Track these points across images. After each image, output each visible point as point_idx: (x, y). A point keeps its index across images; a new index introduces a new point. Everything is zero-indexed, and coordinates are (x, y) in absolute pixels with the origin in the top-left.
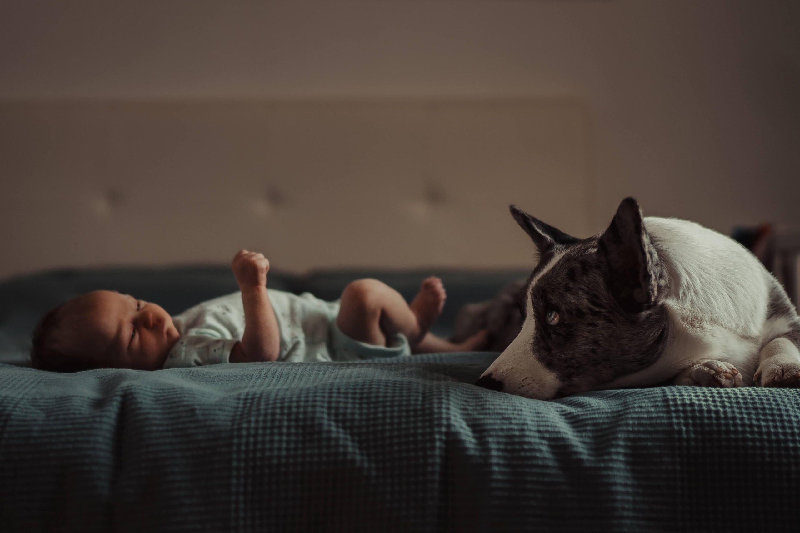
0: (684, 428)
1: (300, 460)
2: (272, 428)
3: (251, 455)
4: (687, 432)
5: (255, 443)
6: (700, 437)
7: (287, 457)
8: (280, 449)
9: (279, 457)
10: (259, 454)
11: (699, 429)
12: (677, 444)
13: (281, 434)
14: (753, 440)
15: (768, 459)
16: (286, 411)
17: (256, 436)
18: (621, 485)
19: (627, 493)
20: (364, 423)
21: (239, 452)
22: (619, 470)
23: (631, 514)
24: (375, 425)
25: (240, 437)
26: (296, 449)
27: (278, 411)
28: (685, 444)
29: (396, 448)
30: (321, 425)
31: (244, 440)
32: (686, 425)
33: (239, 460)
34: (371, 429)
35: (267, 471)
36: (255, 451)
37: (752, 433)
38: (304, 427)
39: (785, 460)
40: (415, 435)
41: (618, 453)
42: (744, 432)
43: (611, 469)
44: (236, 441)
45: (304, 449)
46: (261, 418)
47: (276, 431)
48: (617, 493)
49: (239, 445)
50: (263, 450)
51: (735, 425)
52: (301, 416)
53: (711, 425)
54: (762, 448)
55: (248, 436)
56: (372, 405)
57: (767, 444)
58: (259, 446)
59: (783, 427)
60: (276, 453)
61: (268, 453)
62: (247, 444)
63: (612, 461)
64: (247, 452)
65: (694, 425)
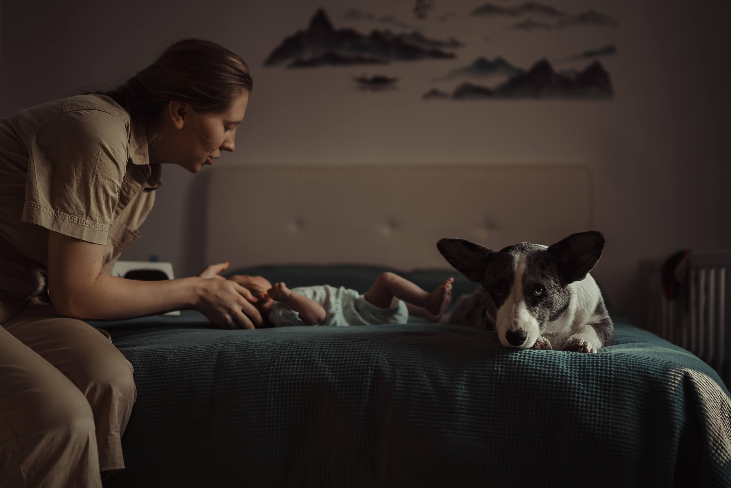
0: (500, 369)
1: (302, 377)
2: (290, 361)
3: (278, 374)
4: (501, 371)
5: (281, 369)
6: (508, 374)
7: (296, 376)
8: (292, 372)
9: (292, 376)
10: (282, 374)
11: (508, 370)
12: (495, 377)
13: (294, 365)
14: (535, 377)
15: (541, 388)
16: (298, 353)
17: (281, 365)
18: (461, 396)
19: (464, 401)
20: (336, 359)
21: (272, 373)
22: (461, 389)
23: (465, 411)
24: (341, 361)
25: (274, 366)
26: (300, 372)
27: (294, 353)
28: (499, 377)
29: (350, 372)
30: (314, 360)
31: (275, 367)
32: (501, 368)
33: (272, 377)
34: (339, 362)
35: (285, 382)
36: (280, 372)
37: (535, 373)
38: (306, 361)
39: (550, 389)
40: (360, 366)
41: (462, 380)
42: (531, 373)
43: (457, 388)
44: (272, 367)
45: (304, 372)
46: (286, 356)
47: (292, 363)
48: (458, 400)
49: (273, 369)
50: (284, 372)
51: (527, 369)
52: (305, 356)
53: (514, 368)
54: (539, 382)
55: (278, 365)
56: (342, 351)
57: (542, 380)
58: (283, 370)
59: (553, 372)
60: (290, 373)
61: (286, 374)
62: (277, 369)
63: (458, 384)
64: (276, 373)
65: (506, 368)
